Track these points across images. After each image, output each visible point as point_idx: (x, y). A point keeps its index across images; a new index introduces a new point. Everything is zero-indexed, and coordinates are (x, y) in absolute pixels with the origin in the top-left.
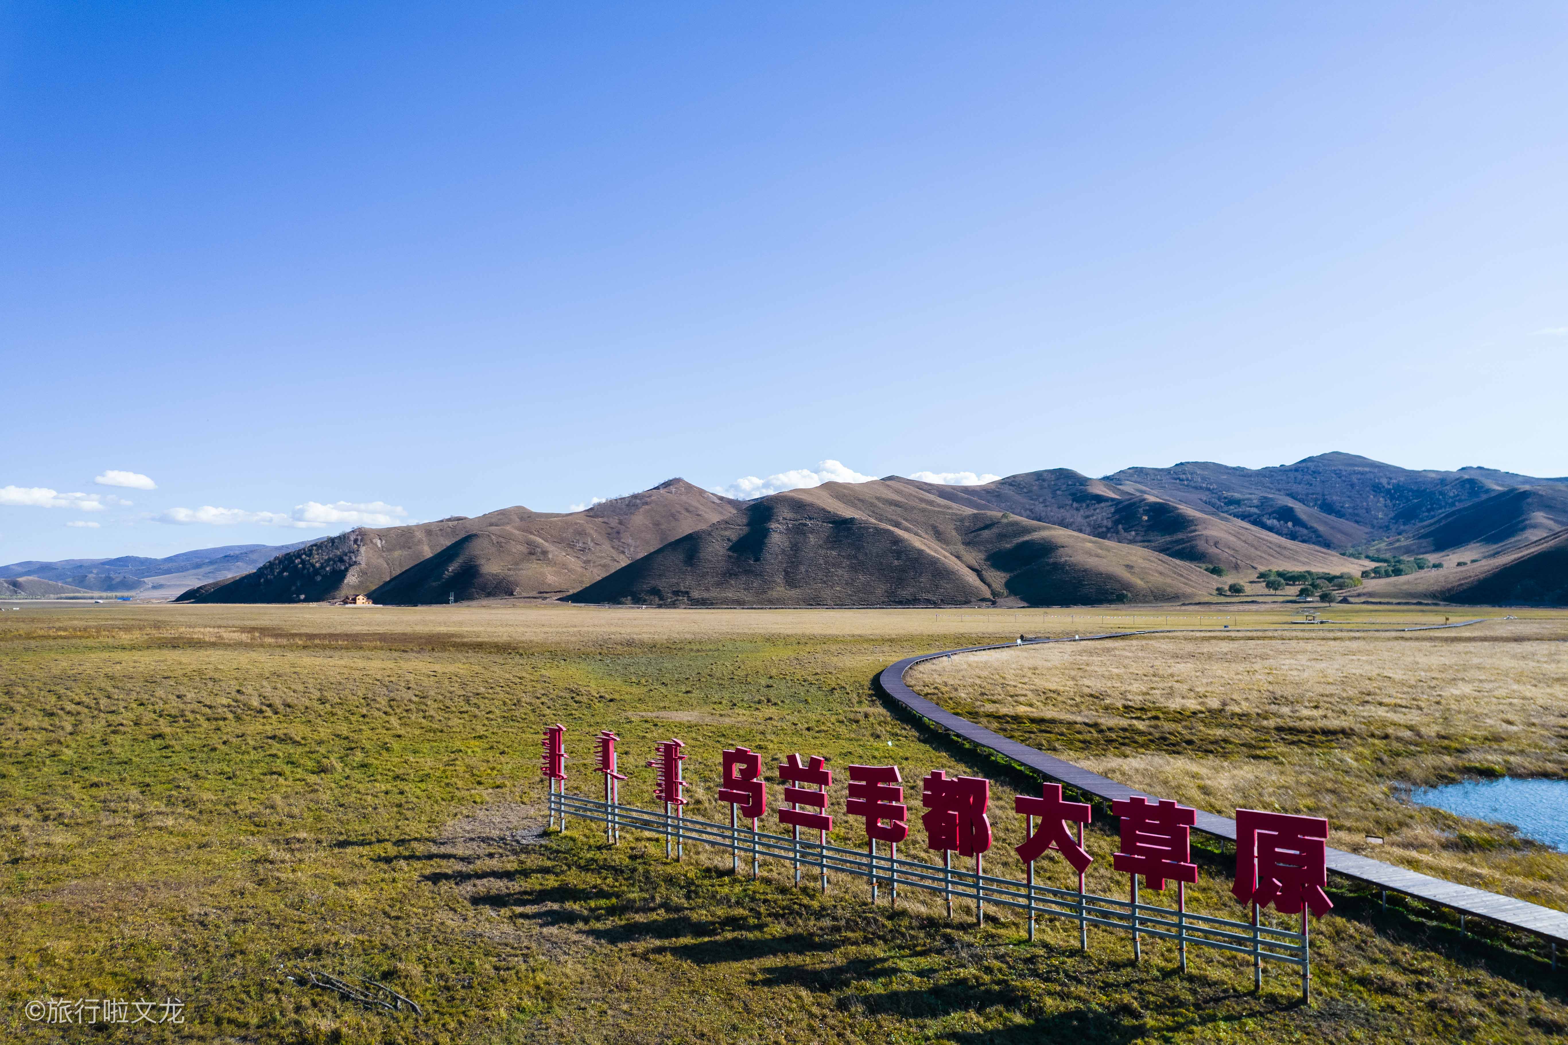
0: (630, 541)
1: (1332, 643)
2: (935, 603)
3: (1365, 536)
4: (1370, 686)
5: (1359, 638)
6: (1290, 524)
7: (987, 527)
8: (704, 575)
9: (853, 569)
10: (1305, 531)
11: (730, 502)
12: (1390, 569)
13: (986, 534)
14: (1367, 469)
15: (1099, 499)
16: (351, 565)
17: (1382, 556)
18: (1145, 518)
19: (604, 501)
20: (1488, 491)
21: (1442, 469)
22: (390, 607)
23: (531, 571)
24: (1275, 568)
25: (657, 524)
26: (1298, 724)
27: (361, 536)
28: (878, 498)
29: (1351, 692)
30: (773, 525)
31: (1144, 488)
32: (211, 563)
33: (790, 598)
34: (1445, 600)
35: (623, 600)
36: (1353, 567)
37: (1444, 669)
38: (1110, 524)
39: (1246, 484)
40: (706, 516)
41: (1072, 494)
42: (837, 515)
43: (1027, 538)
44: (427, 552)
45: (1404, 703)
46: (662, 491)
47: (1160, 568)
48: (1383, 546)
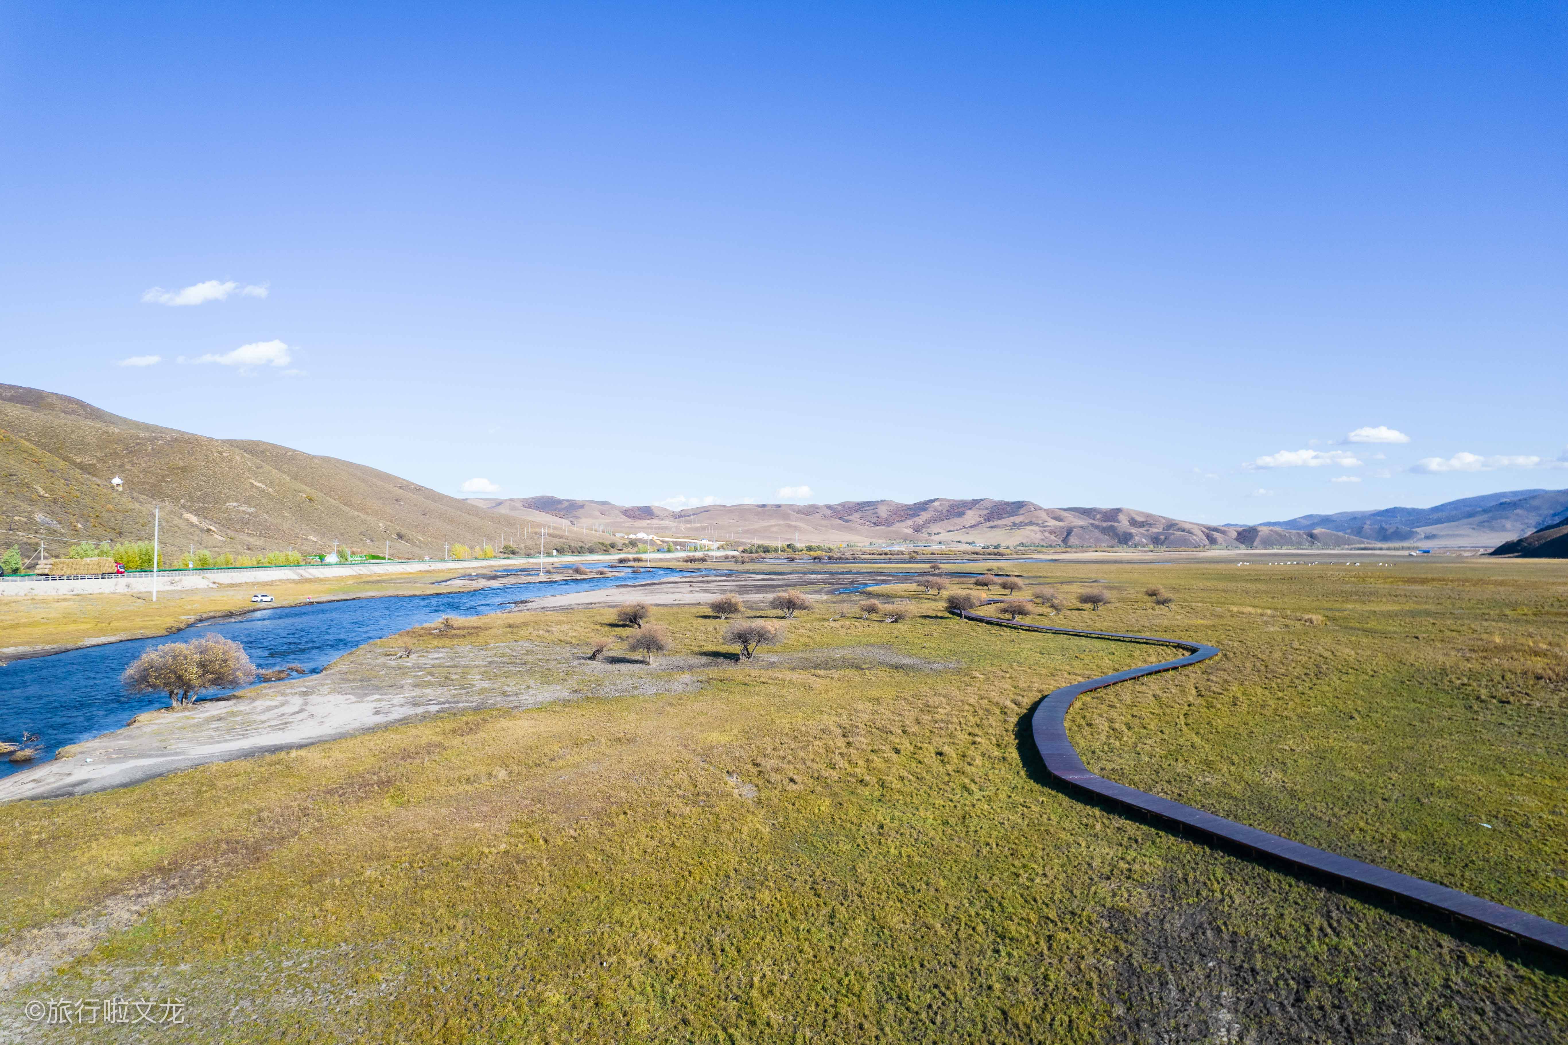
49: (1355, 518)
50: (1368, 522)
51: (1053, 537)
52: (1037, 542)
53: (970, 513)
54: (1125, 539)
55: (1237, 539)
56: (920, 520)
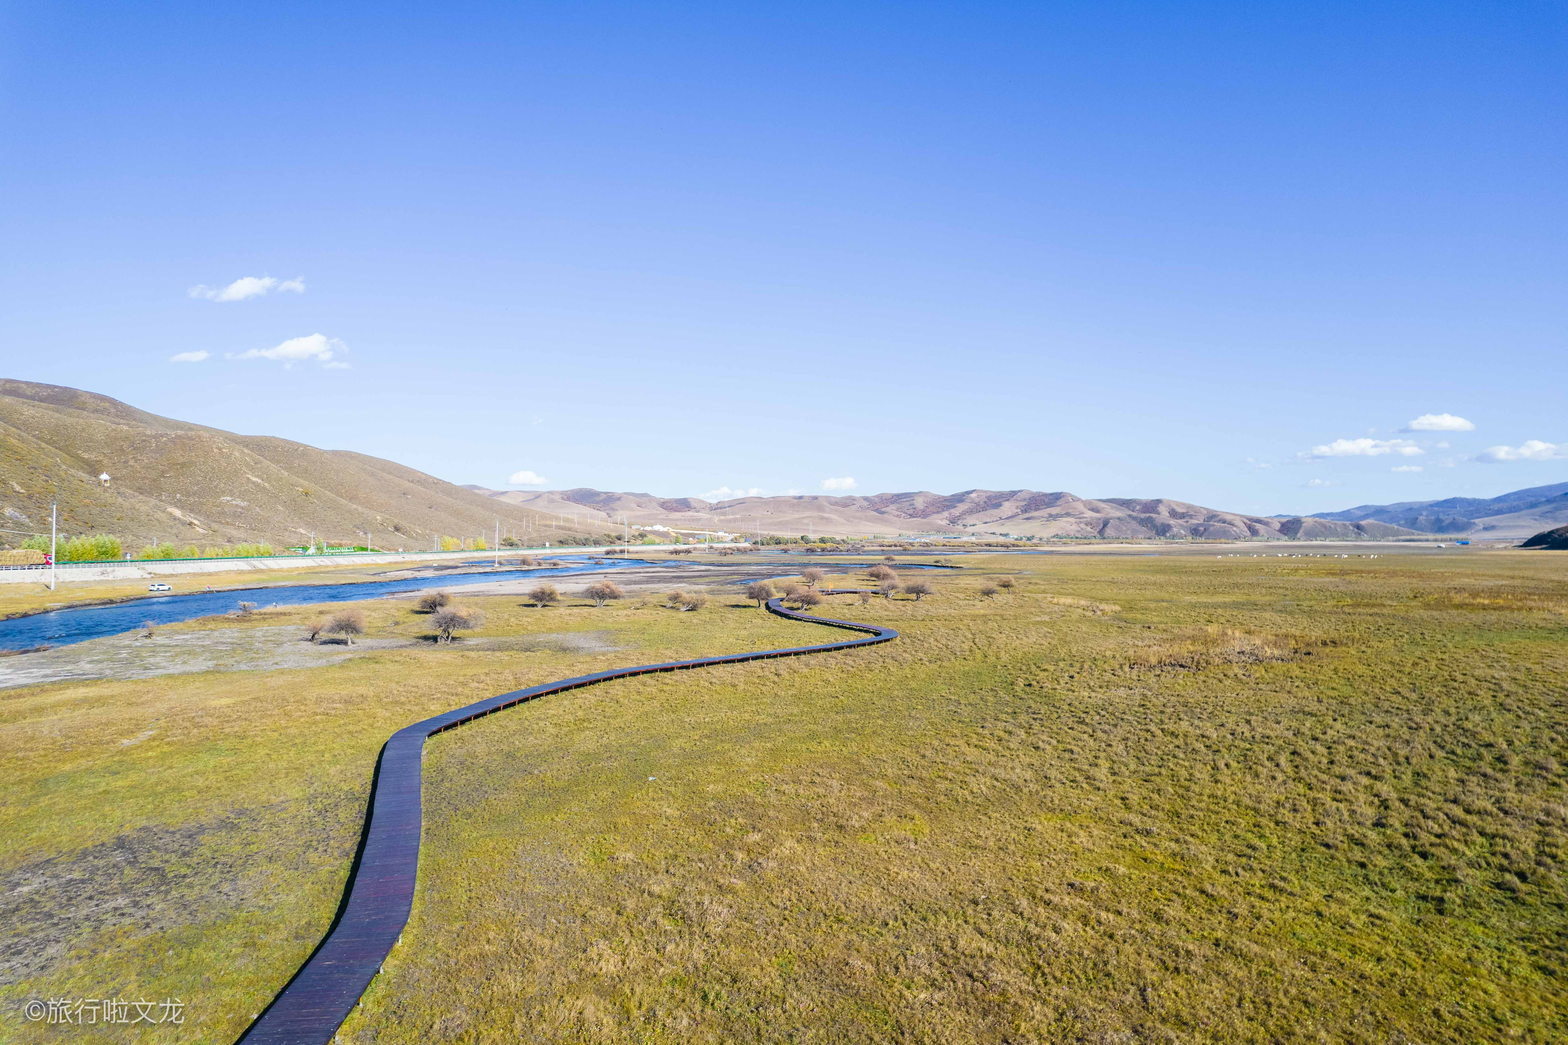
49: (1411, 509)
50: (1425, 513)
51: (1089, 529)
52: (1072, 534)
53: (1007, 504)
54: (1162, 530)
55: (1280, 531)
56: (956, 512)
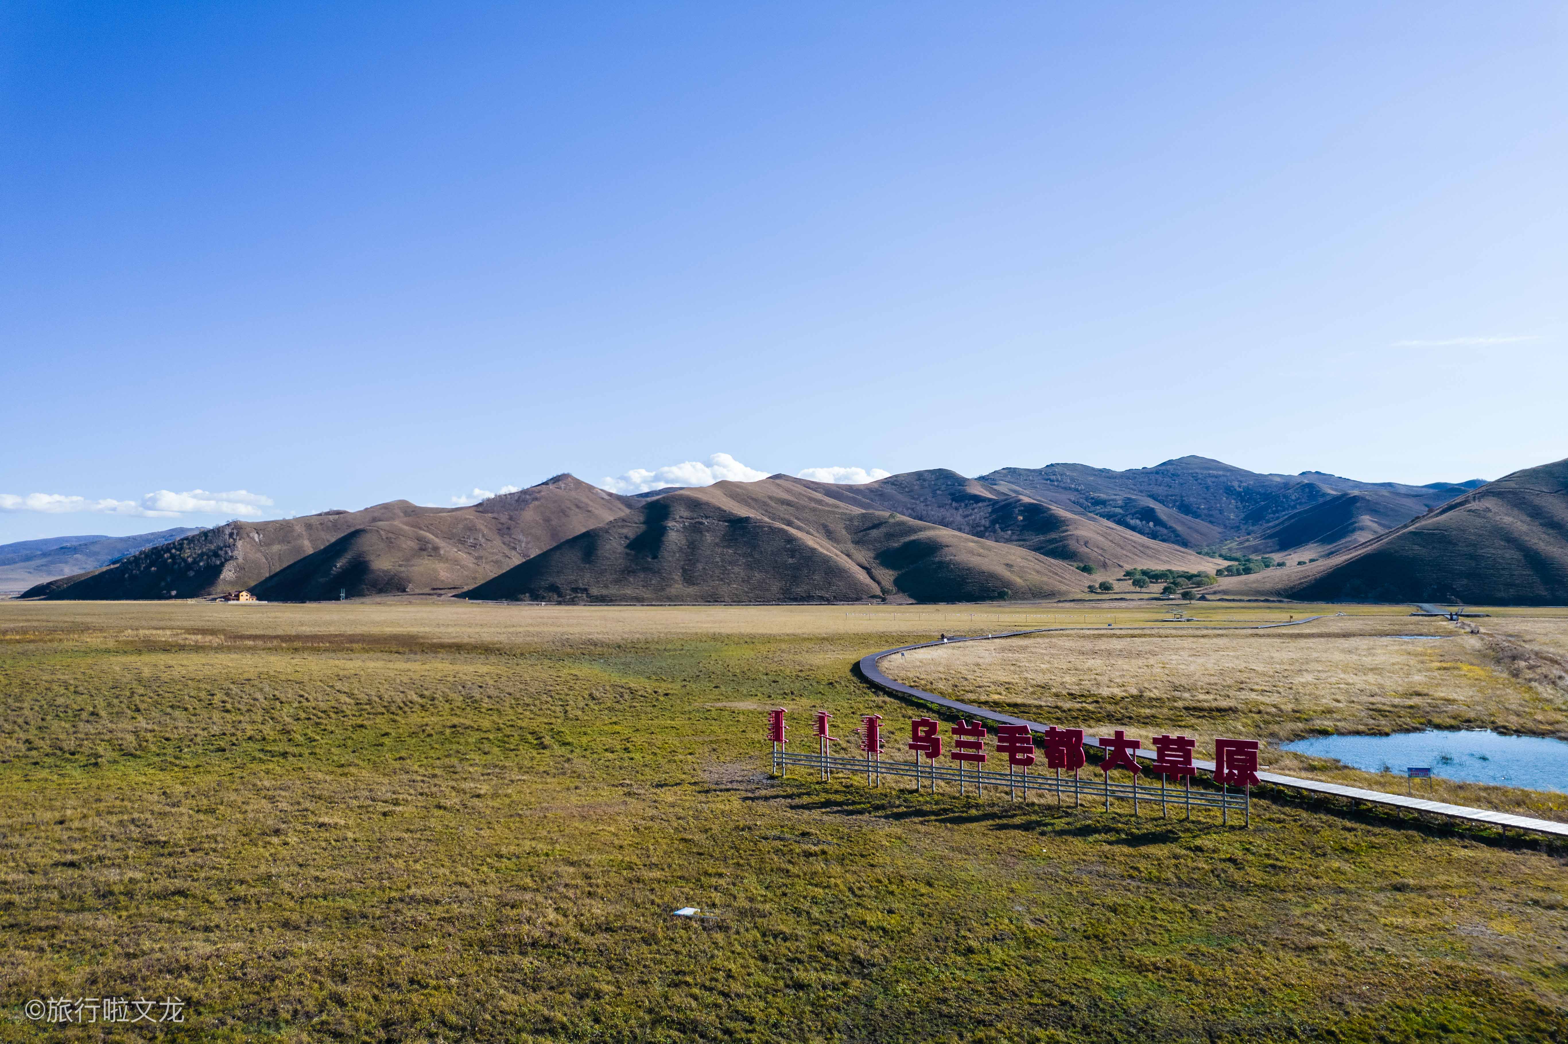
0: (521, 537)
1: (1202, 640)
2: (828, 600)
3: (1218, 536)
4: (1243, 677)
5: (1222, 635)
6: (1151, 524)
7: (876, 526)
8: (602, 572)
9: (749, 567)
10: (1165, 531)
11: (619, 498)
12: (1241, 567)
13: (874, 533)
14: (1221, 473)
15: (977, 499)
16: (226, 560)
17: (1234, 555)
18: (1021, 518)
19: (492, 496)
20: (1324, 495)
21: (1286, 473)
22: (276, 604)
23: (423, 567)
24: (1140, 567)
25: (547, 520)
26: (1198, 704)
27: (237, 529)
28: (770, 498)
29: (1229, 682)
30: (671, 524)
31: (1017, 488)
32: (44, 555)
33: (689, 595)
34: (1288, 597)
35: (522, 596)
36: (1208, 566)
37: (1292, 662)
38: (987, 524)
39: (1111, 485)
40: (597, 512)
41: (951, 494)
42: (732, 514)
43: (913, 537)
44: (309, 548)
45: (1267, 688)
46: (551, 487)
47: (1037, 567)
48: (1234, 545)
